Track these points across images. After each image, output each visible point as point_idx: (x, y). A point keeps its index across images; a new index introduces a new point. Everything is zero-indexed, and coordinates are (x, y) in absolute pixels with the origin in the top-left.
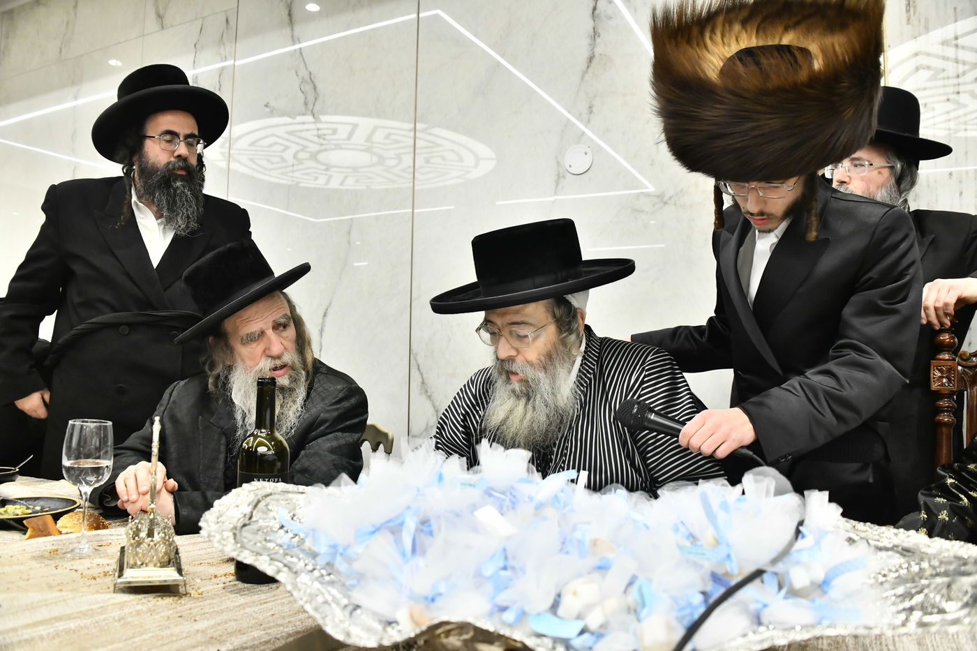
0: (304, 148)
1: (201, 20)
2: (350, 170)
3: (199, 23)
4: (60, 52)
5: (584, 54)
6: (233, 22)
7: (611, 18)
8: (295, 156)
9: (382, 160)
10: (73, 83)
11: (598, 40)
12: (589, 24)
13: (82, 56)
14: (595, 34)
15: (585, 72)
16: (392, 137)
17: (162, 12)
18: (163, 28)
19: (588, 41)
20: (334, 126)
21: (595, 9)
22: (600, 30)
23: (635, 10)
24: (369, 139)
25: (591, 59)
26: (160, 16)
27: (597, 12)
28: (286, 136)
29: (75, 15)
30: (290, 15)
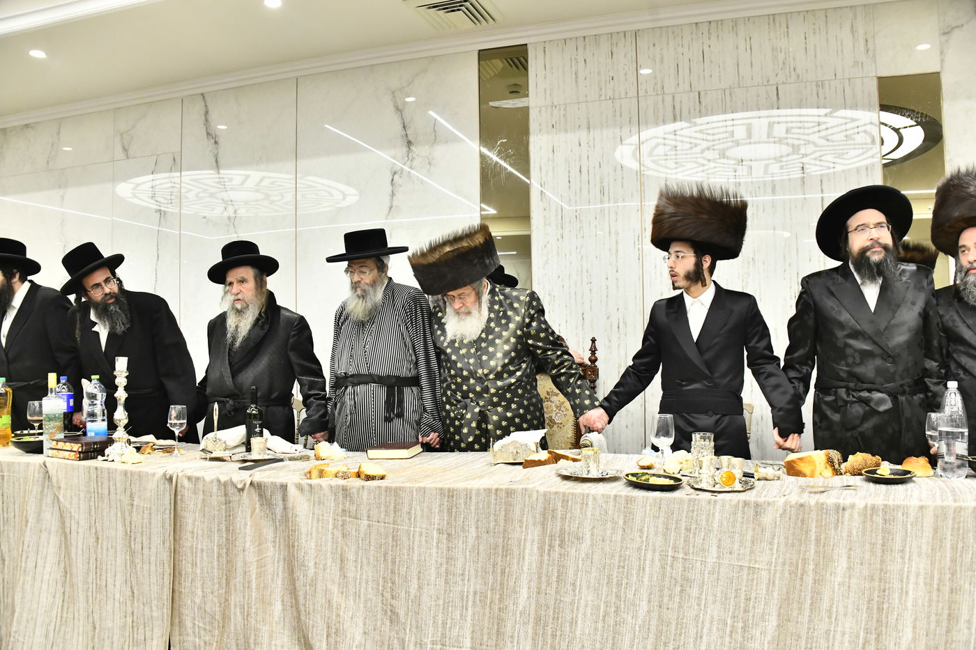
0: (205, 191)
1: (155, 157)
2: (242, 204)
3: (154, 158)
4: (48, 163)
5: (388, 205)
6: (178, 161)
7: (401, 186)
8: (197, 195)
9: (267, 196)
10: (60, 187)
11: (394, 198)
12: (390, 188)
13: (66, 169)
14: (393, 194)
15: (388, 215)
16: (277, 183)
17: (126, 148)
18: (128, 158)
19: (389, 198)
20: (230, 176)
21: (393, 180)
22: (395, 192)
23: (413, 183)
24: (258, 184)
25: (391, 208)
26: (125, 150)
27: (394, 182)
28: (190, 182)
29: (59, 139)
30: (216, 161)
